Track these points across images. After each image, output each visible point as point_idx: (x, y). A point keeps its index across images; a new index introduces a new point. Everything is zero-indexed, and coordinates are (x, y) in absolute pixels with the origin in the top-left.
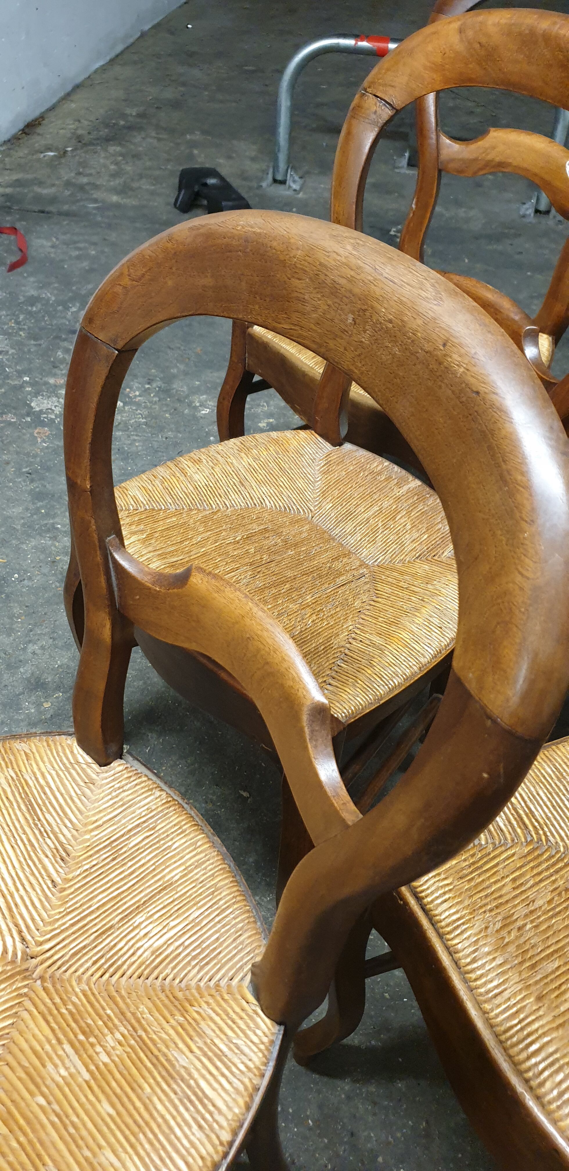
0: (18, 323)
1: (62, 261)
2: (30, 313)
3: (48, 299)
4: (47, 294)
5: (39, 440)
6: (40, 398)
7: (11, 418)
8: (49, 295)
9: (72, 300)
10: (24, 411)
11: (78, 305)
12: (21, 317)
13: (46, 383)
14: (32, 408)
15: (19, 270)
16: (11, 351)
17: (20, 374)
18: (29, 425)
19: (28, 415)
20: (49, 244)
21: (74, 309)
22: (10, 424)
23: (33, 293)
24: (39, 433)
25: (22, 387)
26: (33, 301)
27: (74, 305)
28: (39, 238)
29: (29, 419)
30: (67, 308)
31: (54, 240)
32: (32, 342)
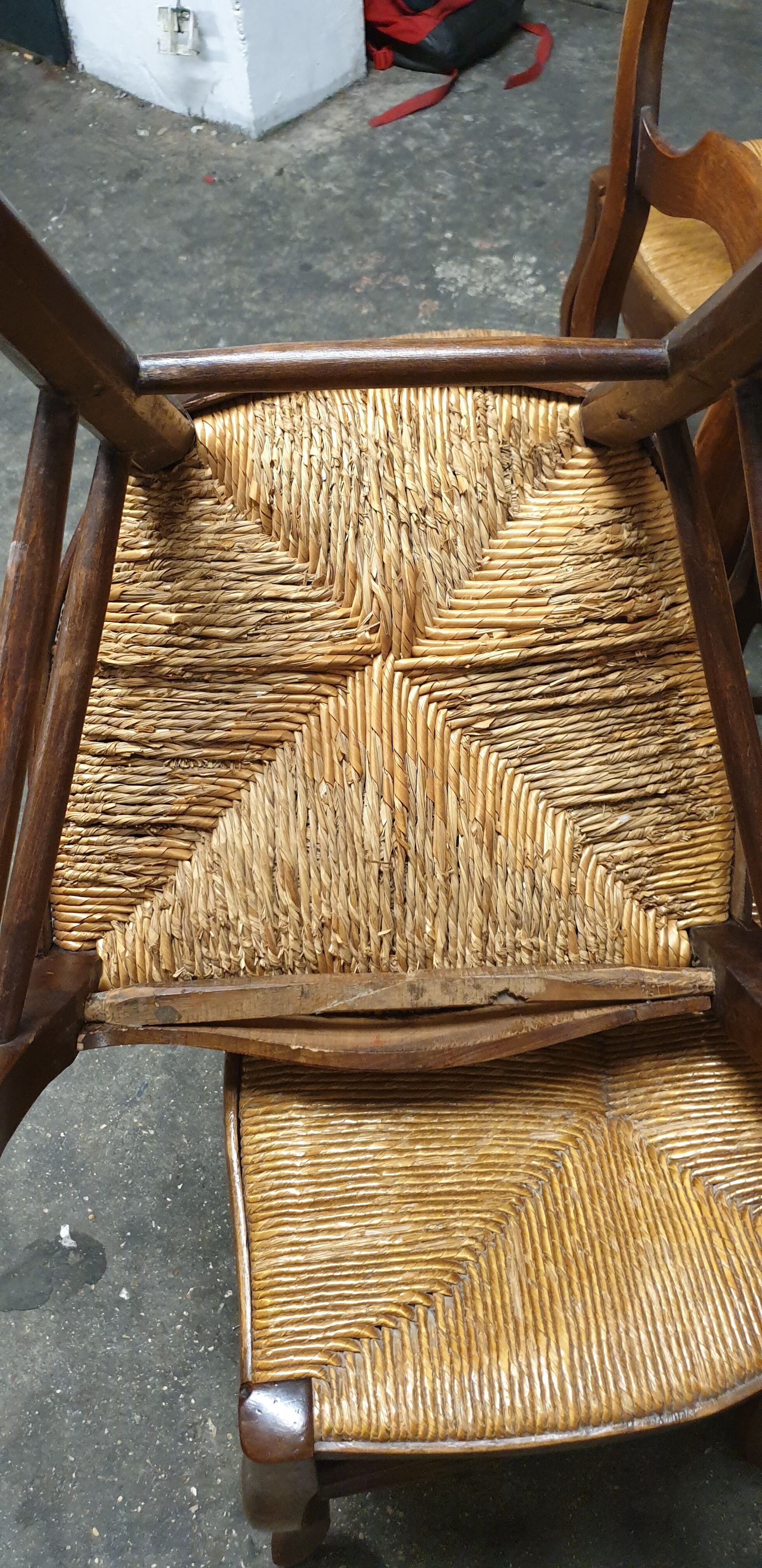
0: (479, 160)
1: (583, 82)
2: (501, 151)
3: (534, 134)
4: (538, 129)
5: (421, 315)
6: (450, 262)
7: (404, 281)
8: (538, 128)
9: (563, 139)
10: (423, 276)
11: (567, 147)
12: (488, 153)
13: (469, 245)
14: (435, 273)
15: (521, 88)
16: (452, 196)
17: (445, 227)
18: (421, 295)
19: (426, 280)
20: (580, 55)
21: (559, 153)
22: (399, 288)
23: (521, 122)
24: (425, 306)
25: (438, 244)
26: (514, 133)
27: (561, 147)
28: (572, 44)
29: (423, 287)
30: (550, 149)
31: (590, 49)
32: (483, 189)
